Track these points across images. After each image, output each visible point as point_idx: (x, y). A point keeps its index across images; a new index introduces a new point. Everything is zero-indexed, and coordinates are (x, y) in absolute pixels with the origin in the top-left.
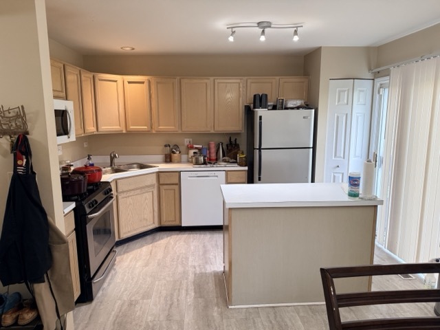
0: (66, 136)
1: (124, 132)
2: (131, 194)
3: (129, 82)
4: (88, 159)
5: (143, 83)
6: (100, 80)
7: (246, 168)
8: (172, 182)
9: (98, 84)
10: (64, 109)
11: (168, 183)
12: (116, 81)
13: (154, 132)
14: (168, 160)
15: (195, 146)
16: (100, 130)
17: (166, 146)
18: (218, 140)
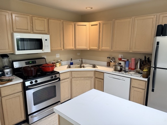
0: (42, 50)
1: (88, 49)
2: (78, 79)
3: (92, 25)
4: (71, 60)
5: (97, 25)
6: (78, 25)
7: (146, 80)
8: (100, 78)
9: (77, 27)
10: (41, 38)
11: (99, 77)
12: (86, 25)
13: (100, 50)
14: (108, 65)
15: (122, 59)
16: (76, 48)
17: (108, 58)
18: (138, 57)
